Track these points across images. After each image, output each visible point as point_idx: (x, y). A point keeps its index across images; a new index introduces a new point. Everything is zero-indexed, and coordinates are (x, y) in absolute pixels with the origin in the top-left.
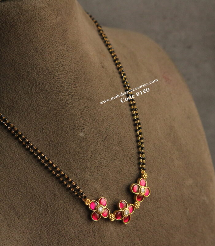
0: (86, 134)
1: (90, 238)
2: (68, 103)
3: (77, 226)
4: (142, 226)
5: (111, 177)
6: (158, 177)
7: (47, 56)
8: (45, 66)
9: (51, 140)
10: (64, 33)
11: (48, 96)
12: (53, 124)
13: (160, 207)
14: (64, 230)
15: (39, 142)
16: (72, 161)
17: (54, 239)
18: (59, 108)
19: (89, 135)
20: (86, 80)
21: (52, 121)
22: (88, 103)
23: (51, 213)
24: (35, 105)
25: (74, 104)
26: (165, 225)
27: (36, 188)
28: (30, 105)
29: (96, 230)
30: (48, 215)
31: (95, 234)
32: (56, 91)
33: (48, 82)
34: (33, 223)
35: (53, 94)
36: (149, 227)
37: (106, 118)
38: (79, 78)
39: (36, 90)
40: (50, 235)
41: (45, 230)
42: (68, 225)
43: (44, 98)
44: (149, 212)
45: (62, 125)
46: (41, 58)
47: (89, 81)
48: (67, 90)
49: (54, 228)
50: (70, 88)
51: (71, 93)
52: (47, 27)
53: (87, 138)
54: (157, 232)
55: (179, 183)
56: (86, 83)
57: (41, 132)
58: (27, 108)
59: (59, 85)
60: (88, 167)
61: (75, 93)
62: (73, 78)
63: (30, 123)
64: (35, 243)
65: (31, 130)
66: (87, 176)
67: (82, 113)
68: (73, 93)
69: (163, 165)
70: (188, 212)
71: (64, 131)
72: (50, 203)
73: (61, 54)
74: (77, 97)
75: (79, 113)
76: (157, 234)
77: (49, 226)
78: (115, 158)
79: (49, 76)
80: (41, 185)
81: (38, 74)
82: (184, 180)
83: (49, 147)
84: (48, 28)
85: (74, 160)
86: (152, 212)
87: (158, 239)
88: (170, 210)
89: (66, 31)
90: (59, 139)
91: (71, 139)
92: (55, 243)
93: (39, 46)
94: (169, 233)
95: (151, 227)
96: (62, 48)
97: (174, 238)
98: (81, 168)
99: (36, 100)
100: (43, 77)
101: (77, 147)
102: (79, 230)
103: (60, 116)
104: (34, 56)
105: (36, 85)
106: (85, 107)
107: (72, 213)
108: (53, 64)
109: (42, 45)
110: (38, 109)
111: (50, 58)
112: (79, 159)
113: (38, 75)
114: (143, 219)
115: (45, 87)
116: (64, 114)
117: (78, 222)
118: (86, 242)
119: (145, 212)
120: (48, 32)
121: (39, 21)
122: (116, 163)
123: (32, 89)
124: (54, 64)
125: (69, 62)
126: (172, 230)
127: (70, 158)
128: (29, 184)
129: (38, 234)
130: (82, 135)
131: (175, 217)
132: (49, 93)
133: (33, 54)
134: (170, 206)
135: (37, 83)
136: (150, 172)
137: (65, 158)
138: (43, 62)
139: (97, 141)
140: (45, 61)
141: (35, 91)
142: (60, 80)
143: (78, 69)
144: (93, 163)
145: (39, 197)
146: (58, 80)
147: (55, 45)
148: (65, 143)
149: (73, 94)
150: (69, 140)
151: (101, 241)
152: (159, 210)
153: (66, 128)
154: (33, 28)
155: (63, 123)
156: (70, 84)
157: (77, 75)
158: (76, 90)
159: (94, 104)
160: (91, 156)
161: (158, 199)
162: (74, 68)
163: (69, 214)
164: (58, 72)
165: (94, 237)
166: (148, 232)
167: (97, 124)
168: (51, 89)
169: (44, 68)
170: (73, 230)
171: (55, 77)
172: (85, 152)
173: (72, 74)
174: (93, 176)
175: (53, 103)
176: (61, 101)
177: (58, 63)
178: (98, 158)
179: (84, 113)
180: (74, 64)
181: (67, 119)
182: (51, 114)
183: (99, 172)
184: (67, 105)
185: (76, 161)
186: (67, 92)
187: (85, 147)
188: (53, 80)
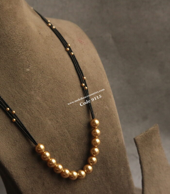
0: (31, 70)
1: (37, 128)
2: (19, 52)
3: (28, 121)
4: (68, 122)
5: (47, 93)
6: (76, 94)
7: (5, 27)
8: (5, 33)
9: (10, 73)
11: (7, 49)
12: (11, 64)
16: (23, 85)
18: (14, 56)
20: (29, 40)
25: (22, 53)
26: (82, 122)
31: (39, 125)
32: (12, 46)
33: (6, 42)
35: (10, 48)
36: (72, 123)
37: (42, 60)
38: (25, 39)
43: (5, 50)
44: (72, 114)
45: (16, 65)
46: (2, 28)
47: (31, 41)
48: (18, 45)
53: (31, 72)
56: (29, 42)
57: (4, 69)
59: (13, 43)
60: (33, 88)
62: (21, 39)
66: (33, 93)
68: (22, 47)
71: (18, 68)
73: (13, 26)
74: (24, 49)
75: (26, 58)
78: (49, 83)
79: (7, 38)
84: (4, 11)
85: (24, 84)
86: (73, 114)
87: (79, 130)
89: (16, 13)
90: (15, 72)
95: (74, 122)
96: (14, 23)
98: (29, 88)
100: (3, 39)
101: (26, 77)
102: (29, 123)
103: (15, 60)
106: (29, 55)
107: (25, 114)
108: (9, 31)
110: (2, 57)
111: (7, 28)
112: (27, 83)
115: (5, 44)
116: (17, 59)
117: (29, 118)
119: (69, 114)
120: (5, 13)
122: (50, 85)
125: (19, 30)
127: (22, 83)
129: (6, 126)
130: (28, 70)
132: (7, 47)
137: (19, 83)
138: (3, 30)
144: (35, 86)
146: (12, 40)
148: (19, 74)
150: (21, 73)
151: (44, 130)
152: (78, 112)
155: (17, 64)
156: (20, 42)
157: (23, 37)
158: (23, 45)
159: (34, 53)
160: (34, 81)
161: (77, 106)
162: (22, 34)
163: (23, 114)
164: (12, 36)
165: (39, 128)
166: (72, 126)
167: (37, 64)
168: (9, 45)
169: (4, 34)
170: (26, 123)
171: (10, 38)
172: (31, 80)
173: (21, 37)
174: (36, 93)
175: (10, 53)
176: (15, 52)
177: (12, 31)
178: (39, 83)
179: (28, 58)
180: (21, 31)
181: (19, 61)
182: (9, 59)
183: (39, 91)
184: (18, 54)
185: (26, 85)
186: (18, 47)
187: (31, 77)
188: (10, 40)
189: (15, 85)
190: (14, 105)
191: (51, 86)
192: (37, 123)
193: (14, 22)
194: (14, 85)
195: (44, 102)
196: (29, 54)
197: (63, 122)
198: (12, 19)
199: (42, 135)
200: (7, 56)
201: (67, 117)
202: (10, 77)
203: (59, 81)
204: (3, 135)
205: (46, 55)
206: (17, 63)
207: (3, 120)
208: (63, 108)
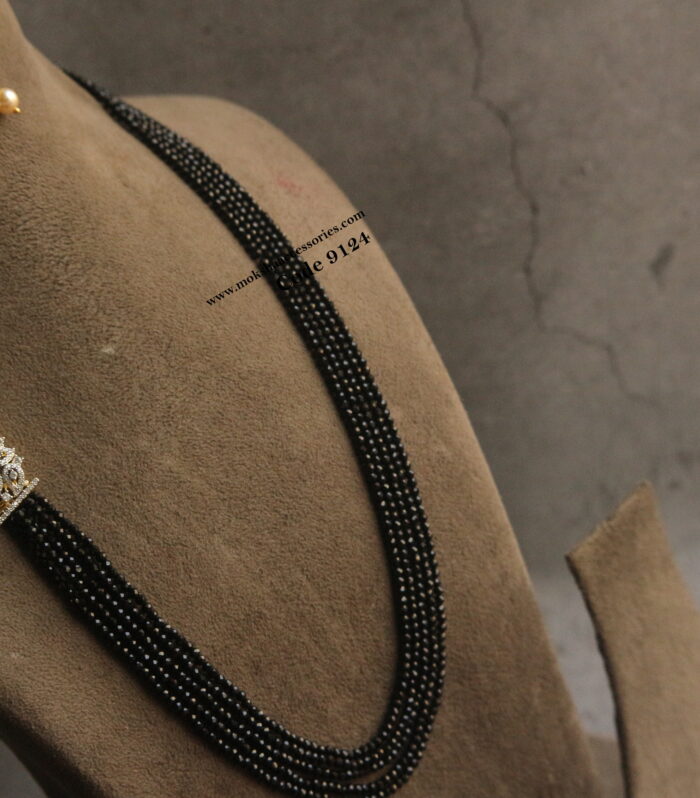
0: (120, 348)
1: (182, 587)
2: (61, 282)
3: (145, 565)
4: (302, 538)
5: (201, 435)
6: (315, 416)
9: (39, 377)
11: (9, 276)
12: (36, 337)
13: (335, 487)
15: (11, 386)
16: (100, 415)
18: (40, 299)
19: (126, 347)
20: (92, 220)
21: (32, 331)
22: (107, 273)
25: (74, 284)
31: (191, 574)
32: (26, 260)
35: (21, 269)
36: (318, 538)
37: (158, 299)
38: (74, 219)
44: (311, 502)
45: (57, 335)
47: (98, 223)
48: (51, 252)
50: (57, 247)
51: (63, 257)
53: (123, 355)
56: (93, 229)
57: (9, 362)
59: (29, 246)
60: (140, 422)
61: (70, 256)
62: (57, 221)
66: (144, 443)
67: (99, 299)
68: (66, 258)
71: (65, 349)
73: (19, 172)
74: (79, 266)
75: (92, 302)
76: (342, 550)
78: (202, 389)
83: (37, 393)
85: (103, 413)
86: (318, 501)
87: (348, 562)
90: (56, 369)
91: (85, 364)
95: (324, 535)
96: (17, 158)
98: (124, 427)
101: (104, 381)
102: (151, 573)
103: (47, 315)
106: (104, 285)
107: (125, 536)
108: (4, 199)
112: (114, 406)
114: (300, 521)
116: (57, 309)
117: (145, 553)
122: (206, 400)
124: (8, 198)
125: (43, 186)
127: (93, 409)
130: (109, 350)
132: (9, 267)
137: (80, 411)
139: (151, 359)
142: (29, 232)
143: (65, 198)
144: (150, 411)
146: (24, 235)
148: (74, 376)
149: (68, 261)
150: (81, 367)
151: (211, 589)
152: (333, 492)
153: (68, 342)
155: (59, 331)
156: (56, 238)
157: (66, 214)
158: (72, 249)
159: (122, 274)
160: (142, 394)
161: (325, 468)
162: (58, 199)
163: (120, 539)
164: (20, 216)
165: (191, 584)
166: (319, 550)
167: (140, 320)
168: (13, 258)
170: (137, 575)
171: (14, 227)
172: (126, 389)
173: (55, 213)
174: (156, 441)
175: (23, 291)
176: (42, 281)
177: (16, 194)
178: (161, 396)
179: (102, 298)
180: (54, 190)
181: (66, 320)
182: (24, 317)
183: (169, 430)
184: (59, 288)
185: (109, 414)
186: (51, 258)
187: (124, 376)
188: (13, 237)
189: (66, 423)
190: (76, 510)
191: (212, 403)
192: (182, 566)
193: (17, 154)
194: (63, 421)
195: (195, 474)
196: (100, 283)
197: (282, 545)
198: (10, 145)
199: (209, 612)
200: (14, 306)
201: (295, 521)
202: (38, 390)
203: (239, 374)
204: (50, 639)
205: (167, 273)
206: (60, 329)
208: (275, 484)
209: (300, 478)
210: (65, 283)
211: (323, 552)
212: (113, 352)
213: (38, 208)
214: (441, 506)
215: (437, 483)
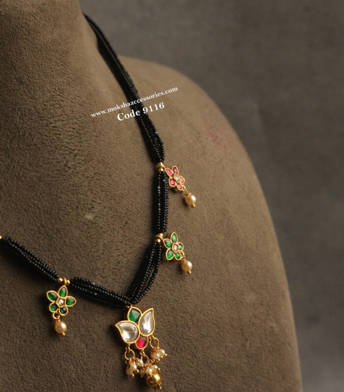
0: (96, 217)
1: (100, 381)
2: (69, 166)
3: (81, 362)
4: (180, 365)
6: (205, 288)
7: (37, 90)
8: (34, 107)
9: (41, 224)
10: (64, 56)
11: (38, 154)
12: (46, 198)
13: (207, 336)
14: (61, 367)
15: (23, 225)
16: (74, 259)
17: (44, 381)
18: (54, 174)
19: (100, 218)
20: (97, 131)
21: (44, 193)
22: (99, 167)
23: (41, 340)
24: (18, 168)
25: (77, 169)
26: (214, 365)
27: (18, 299)
28: (8, 167)
29: (109, 368)
30: (36, 342)
31: (108, 374)
32: (51, 146)
33: (37, 132)
34: (12, 354)
35: (46, 152)
36: (189, 367)
37: (126, 191)
38: (86, 127)
39: (19, 144)
40: (38, 375)
41: (31, 367)
42: (66, 359)
43: (31, 156)
44: (190, 343)
45: (59, 200)
46: (28, 93)
47: (100, 134)
48: (68, 145)
49: (44, 363)
50: (72, 143)
51: (74, 150)
52: (38, 44)
53: (97, 222)
54: (202, 375)
55: (235, 299)
56: (97, 136)
57: (25, 210)
58: (4, 171)
59: (55, 138)
60: (99, 268)
61: (79, 150)
62: (76, 126)
63: (9, 196)
64: (15, 386)
65: (11, 207)
67: (90, 182)
69: (213, 270)
70: (248, 345)
71: (62, 210)
72: (39, 324)
73: (59, 89)
74: (83, 158)
75: (86, 183)
76: (202, 377)
77: (37, 360)
79: (39, 123)
80: (26, 294)
81: (22, 119)
82: (242, 294)
83: (38, 234)
84: (39, 46)
85: (77, 257)
86: (195, 343)
87: (203, 386)
88: (222, 341)
89: (67, 53)
90: (53, 222)
91: (73, 223)
92: (46, 387)
93: (25, 74)
94: (219, 377)
95: (193, 366)
96: (60, 80)
97: (227, 385)
98: (88, 269)
99: (18, 159)
100: (30, 123)
101: (82, 236)
102: (83, 368)
103: (56, 185)
104: (17, 90)
105: (18, 136)
106: (95, 174)
107: (73, 340)
108: (46, 104)
109: (29, 73)
110: (21, 174)
111: (41, 94)
112: (85, 254)
113: (22, 121)
114: (182, 354)
115: (32, 139)
116: (63, 183)
117: (83, 354)
118: (94, 388)
119: (184, 343)
120: (40, 53)
121: (26, 35)
123: (13, 142)
124: (48, 104)
125: (71, 101)
126: (224, 372)
127: (71, 253)
128: (5, 293)
129: (19, 373)
130: (89, 217)
131: (229, 352)
132: (39, 148)
133: (15, 87)
134: (221, 335)
135: (21, 133)
136: (193, 280)
137: (63, 252)
138: (31, 100)
139: (114, 228)
140: (33, 99)
141: (17, 146)
142: (56, 129)
143: (84, 113)
144: (106, 263)
145: (22, 314)
146: (53, 130)
147: (49, 74)
148: (64, 228)
149: (76, 153)
150: (70, 224)
151: (118, 386)
152: (205, 339)
153: (65, 206)
154: (16, 45)
155: (61, 198)
156: (73, 137)
157: (82, 123)
158: (81, 146)
159: (108, 170)
160: (104, 250)
161: (204, 323)
162: (79, 112)
163: (69, 342)
164: (53, 117)
165: (106, 380)
166: (188, 375)
167: (113, 202)
168: (43, 143)
169: (33, 109)
170: (74, 367)
171: (48, 124)
172: (94, 245)
173: (75, 121)
174: (106, 283)
175: (45, 166)
176: (58, 162)
177: (54, 103)
178: (115, 254)
179: (92, 182)
180: (78, 105)
181: (67, 191)
182: (42, 183)
183: (115, 278)
184: (67, 169)
185: (81, 258)
186: (67, 149)
187: (95, 236)
188: (46, 129)
189: (52, 258)
194: (50, 256)
197: (167, 366)
198: (57, 71)
200: (36, 174)
201: (178, 353)
202: (39, 233)
205: (135, 176)
206: (62, 196)
207: (12, 357)
208: (172, 327)
209: (187, 326)
210: (72, 167)
211: (190, 376)
212: (92, 219)
213: (66, 115)
214: (266, 361)
215: (266, 346)
